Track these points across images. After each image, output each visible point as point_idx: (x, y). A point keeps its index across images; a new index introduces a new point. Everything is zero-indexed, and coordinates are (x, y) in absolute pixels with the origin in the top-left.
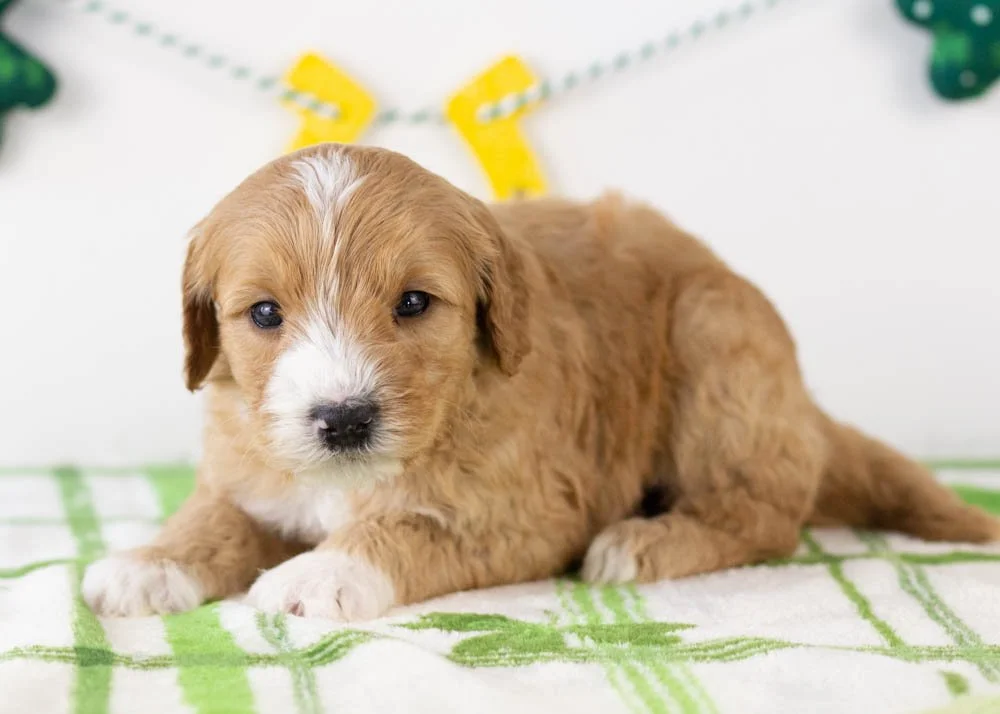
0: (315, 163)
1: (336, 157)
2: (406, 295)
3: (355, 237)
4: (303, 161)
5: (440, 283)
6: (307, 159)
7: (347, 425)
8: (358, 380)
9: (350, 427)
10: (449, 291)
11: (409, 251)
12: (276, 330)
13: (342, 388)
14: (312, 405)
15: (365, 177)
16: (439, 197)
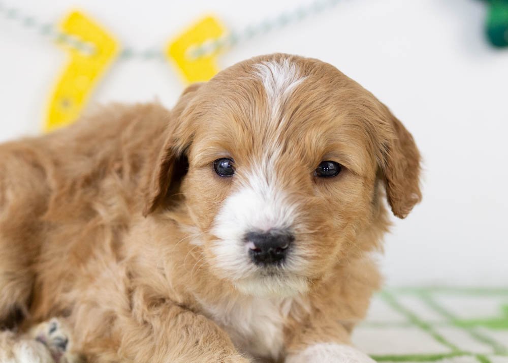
0: (271, 66)
1: (286, 63)
2: (324, 164)
3: (293, 119)
4: (262, 64)
5: (350, 158)
6: (265, 63)
7: (269, 248)
8: (282, 215)
9: (271, 249)
10: (356, 164)
11: (330, 132)
12: (230, 179)
13: (268, 220)
14: (246, 231)
15: (306, 78)
16: (355, 95)
